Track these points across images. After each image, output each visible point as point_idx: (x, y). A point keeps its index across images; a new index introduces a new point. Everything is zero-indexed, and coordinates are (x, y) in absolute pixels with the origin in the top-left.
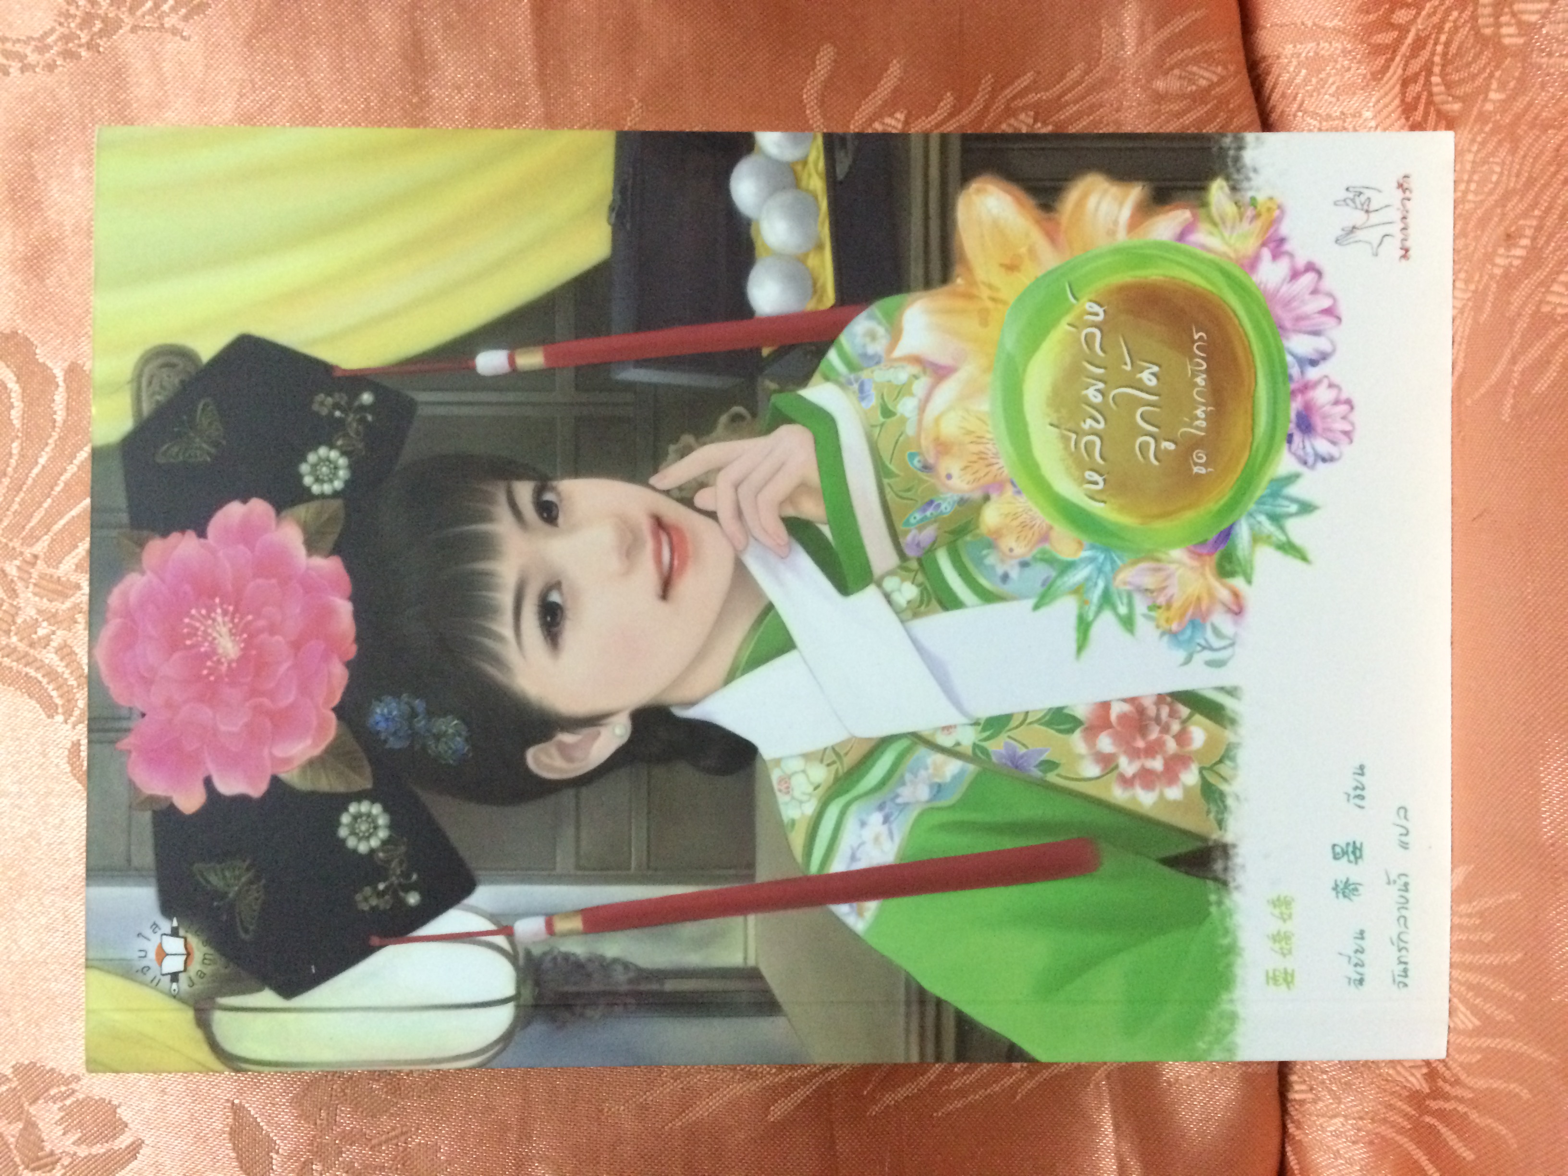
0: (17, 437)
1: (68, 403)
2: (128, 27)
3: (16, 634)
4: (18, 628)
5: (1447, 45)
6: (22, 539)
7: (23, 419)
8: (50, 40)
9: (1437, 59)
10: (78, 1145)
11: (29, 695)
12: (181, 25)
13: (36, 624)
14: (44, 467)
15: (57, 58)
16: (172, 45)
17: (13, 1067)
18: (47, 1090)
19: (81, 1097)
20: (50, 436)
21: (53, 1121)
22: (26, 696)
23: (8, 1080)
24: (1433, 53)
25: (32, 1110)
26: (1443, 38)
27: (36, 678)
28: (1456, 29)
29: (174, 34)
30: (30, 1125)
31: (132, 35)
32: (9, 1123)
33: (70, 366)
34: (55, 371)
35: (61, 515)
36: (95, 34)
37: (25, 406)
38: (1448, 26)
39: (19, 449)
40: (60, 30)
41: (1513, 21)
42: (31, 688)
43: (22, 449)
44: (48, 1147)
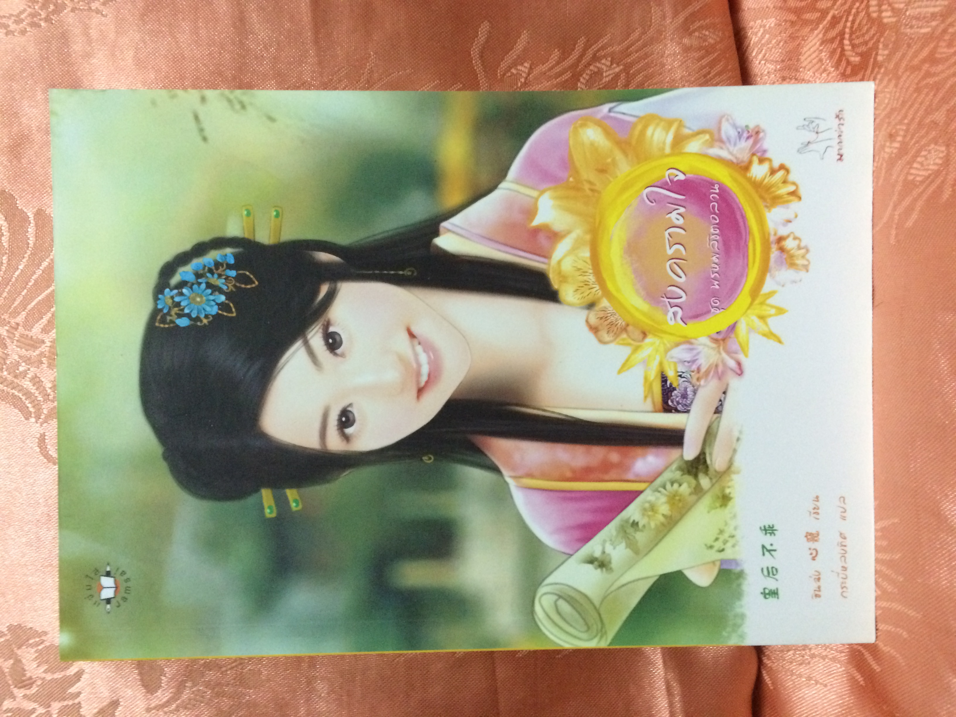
0: (6, 253)
1: (36, 233)
2: (70, 9)
3: (6, 371)
4: (7, 367)
5: (853, 22)
6: (10, 314)
7: (9, 242)
8: (23, 16)
9: (847, 30)
10: (46, 673)
11: (14, 406)
12: (101, 8)
13: (18, 364)
14: (22, 270)
15: (27, 27)
16: (96, 20)
17: (8, 627)
18: (28, 641)
19: (48, 644)
20: (26, 253)
21: (32, 659)
22: (12, 407)
23: (6, 635)
24: (845, 27)
25: (19, 652)
26: (851, 18)
27: (19, 396)
28: (858, 13)
29: (97, 13)
30: (18, 661)
31: (72, 13)
32: (5, 661)
33: (37, 211)
34: (28, 214)
35: (32, 299)
36: (50, 12)
37: (10, 235)
38: (854, 11)
39: (7, 260)
40: (29, 10)
41: (889, 8)
42: (16, 403)
43: (9, 260)
44: (28, 675)
